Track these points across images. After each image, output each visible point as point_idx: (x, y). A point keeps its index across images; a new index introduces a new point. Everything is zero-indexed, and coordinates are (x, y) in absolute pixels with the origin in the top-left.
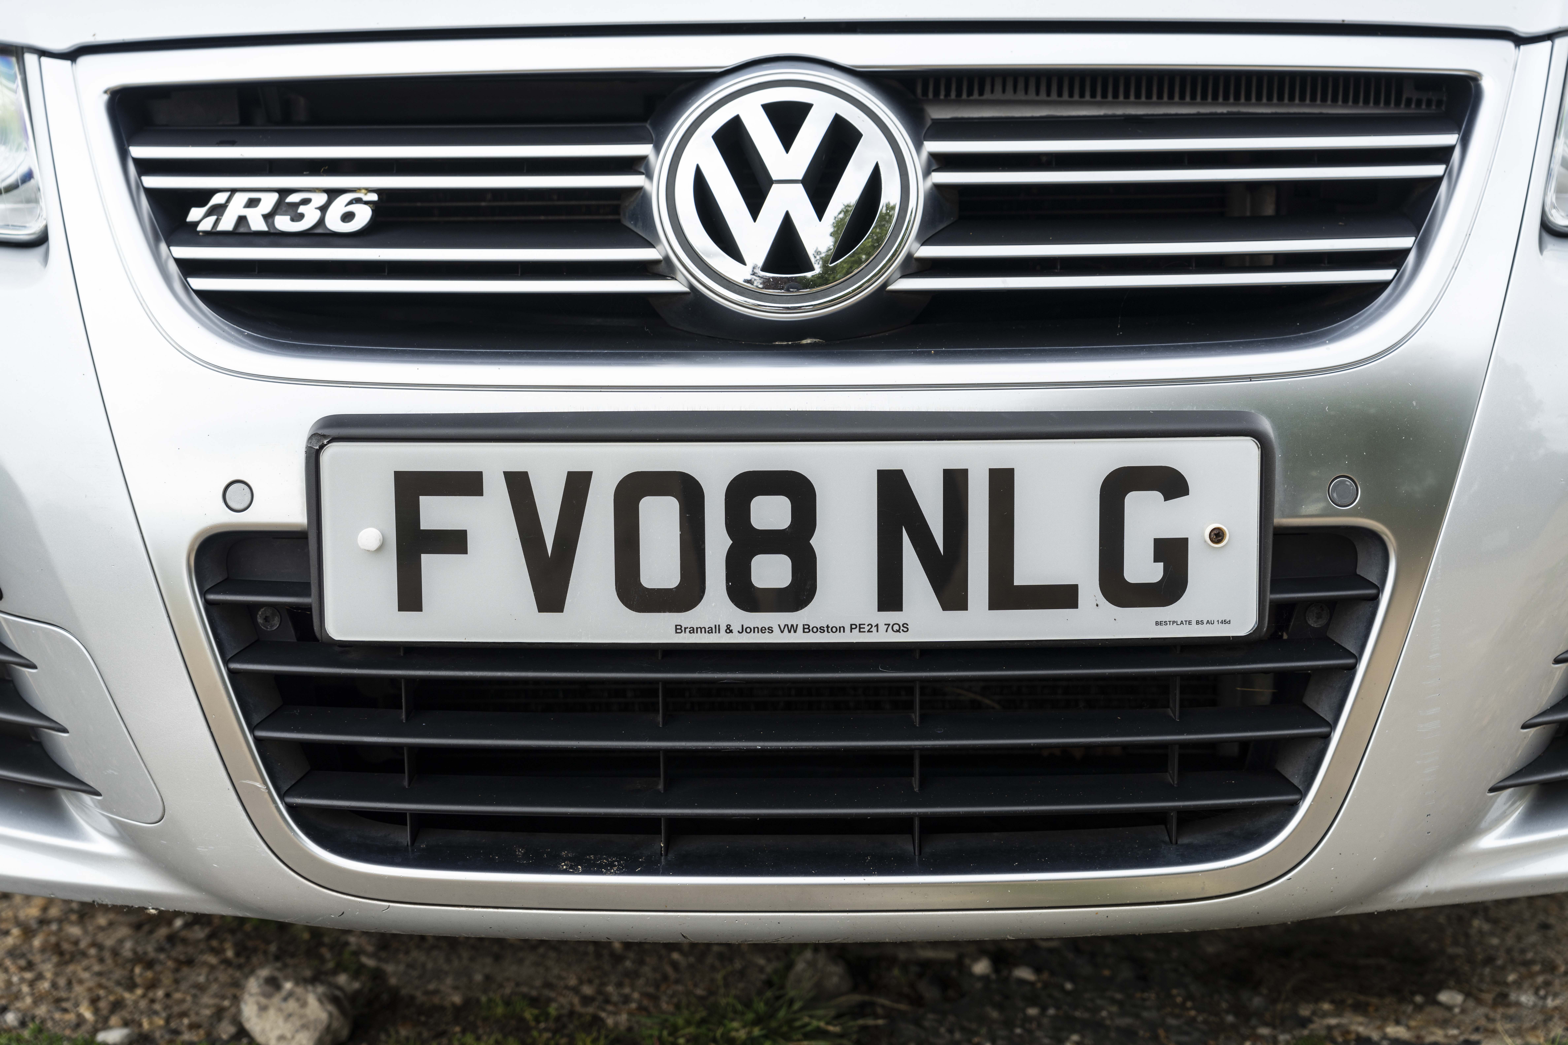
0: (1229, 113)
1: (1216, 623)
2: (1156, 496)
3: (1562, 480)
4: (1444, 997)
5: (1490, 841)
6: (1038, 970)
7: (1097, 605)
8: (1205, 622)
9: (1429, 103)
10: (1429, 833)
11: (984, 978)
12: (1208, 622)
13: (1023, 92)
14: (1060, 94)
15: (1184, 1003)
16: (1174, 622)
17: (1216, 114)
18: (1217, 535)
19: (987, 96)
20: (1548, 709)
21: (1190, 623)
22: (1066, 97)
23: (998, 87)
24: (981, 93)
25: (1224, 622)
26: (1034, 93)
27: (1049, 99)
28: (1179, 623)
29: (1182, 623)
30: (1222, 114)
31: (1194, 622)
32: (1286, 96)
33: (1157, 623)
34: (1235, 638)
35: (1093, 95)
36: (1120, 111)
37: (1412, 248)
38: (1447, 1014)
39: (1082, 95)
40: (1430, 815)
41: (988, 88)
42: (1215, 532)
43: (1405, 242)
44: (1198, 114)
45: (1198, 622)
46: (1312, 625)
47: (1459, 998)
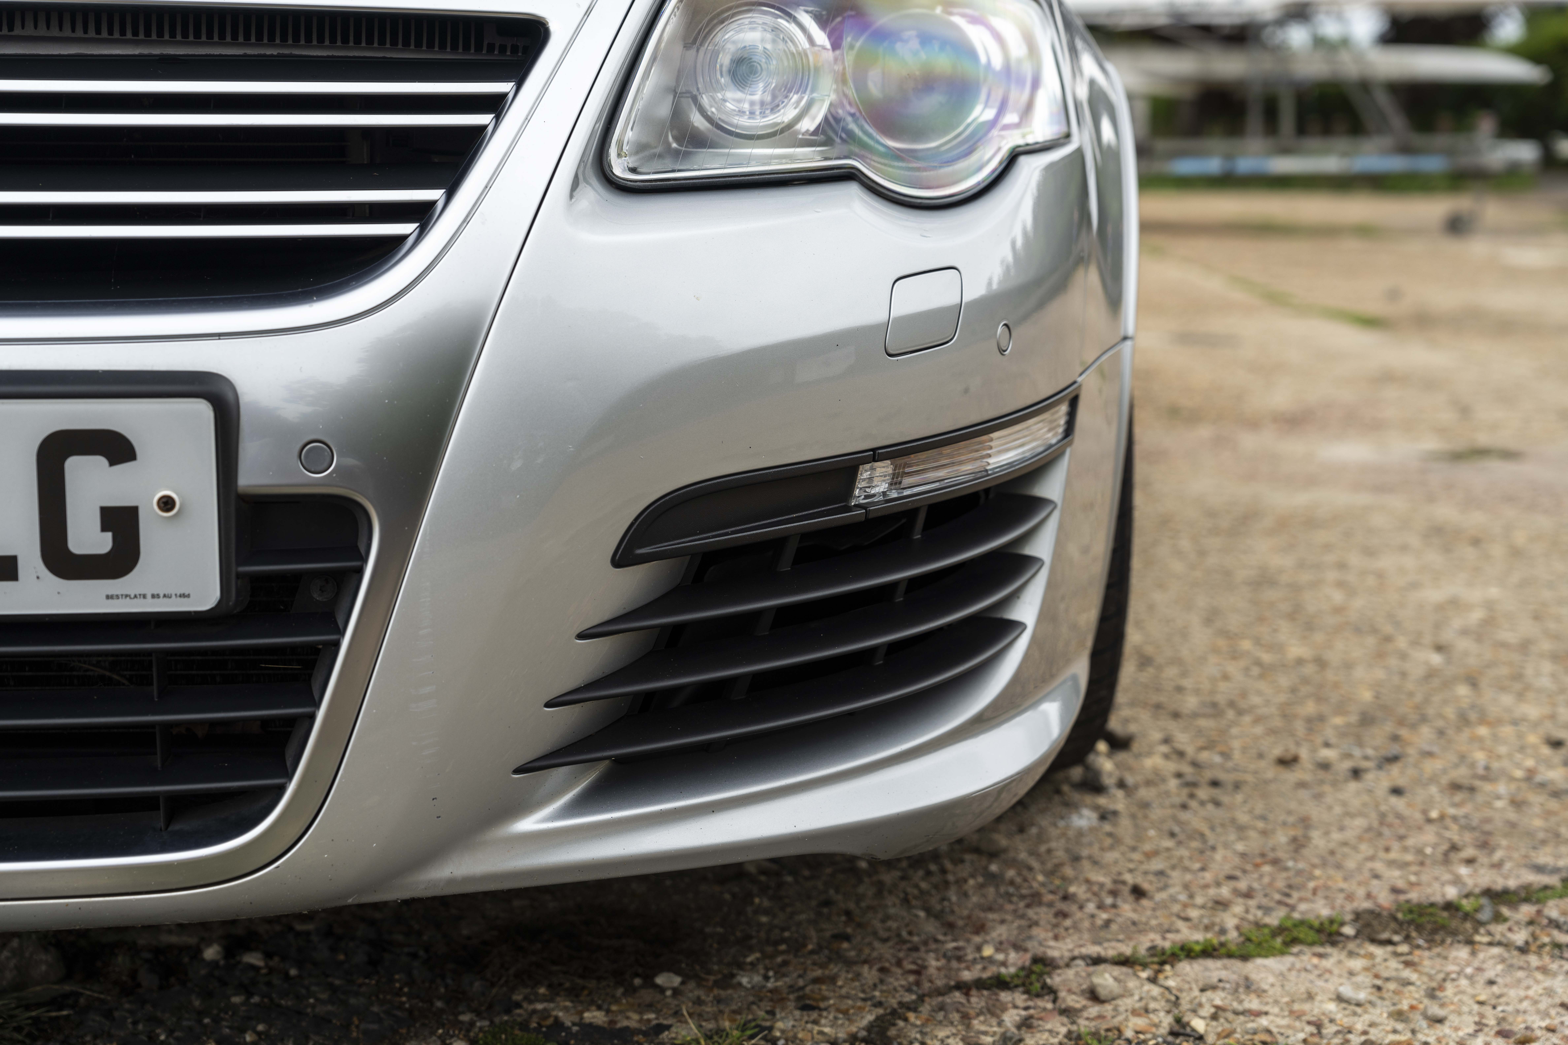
0: (279, 55)
1: (174, 596)
2: (100, 461)
3: (571, 447)
4: (660, 980)
5: (528, 824)
6: (268, 956)
7: (38, 578)
8: (162, 595)
9: (503, 49)
10: (440, 817)
11: (214, 964)
12: (165, 596)
13: (57, 28)
14: (98, 31)
15: (401, 989)
16: (126, 596)
17: (265, 55)
18: (166, 503)
19: (18, 31)
20: (582, 687)
21: (144, 596)
22: (105, 34)
23: (30, 24)
24: (11, 29)
25: (183, 596)
26: (70, 30)
27: (86, 36)
28: (132, 596)
29: (135, 596)
30: (272, 56)
31: (149, 596)
32: (351, 38)
33: (108, 597)
34: (196, 613)
35: (135, 33)
36: (156, 51)
37: (438, 200)
38: (658, 997)
39: (123, 33)
40: (436, 798)
41: (18, 23)
42: (164, 500)
43: (435, 194)
44: (245, 55)
45: (153, 596)
46: (318, 599)
47: (677, 980)
